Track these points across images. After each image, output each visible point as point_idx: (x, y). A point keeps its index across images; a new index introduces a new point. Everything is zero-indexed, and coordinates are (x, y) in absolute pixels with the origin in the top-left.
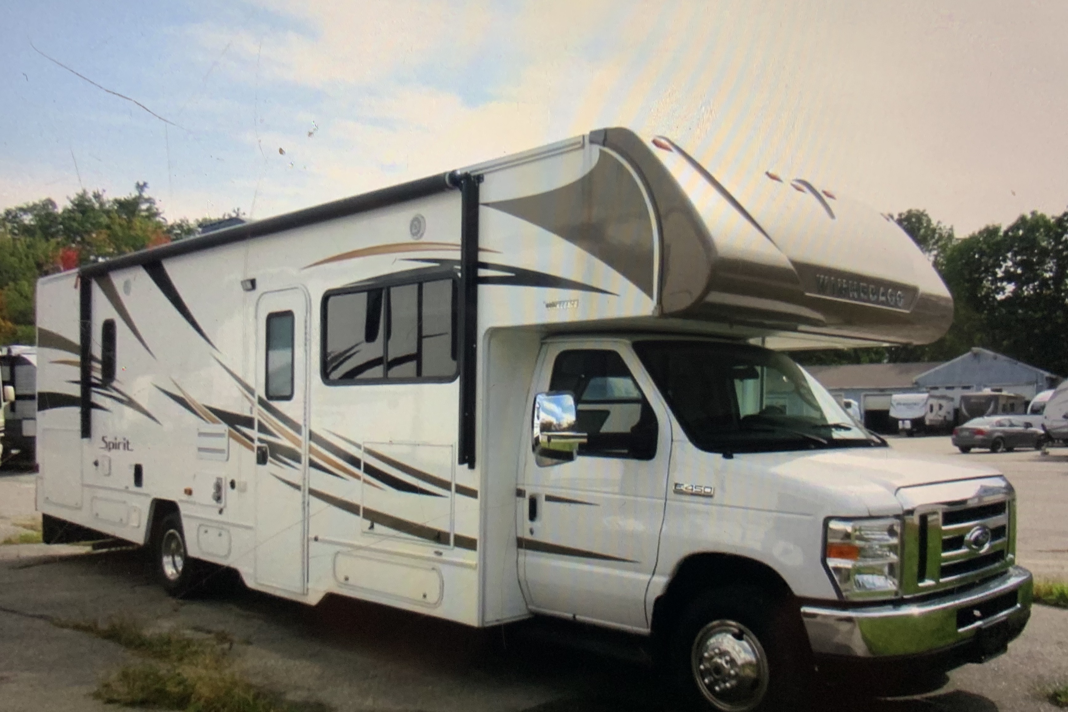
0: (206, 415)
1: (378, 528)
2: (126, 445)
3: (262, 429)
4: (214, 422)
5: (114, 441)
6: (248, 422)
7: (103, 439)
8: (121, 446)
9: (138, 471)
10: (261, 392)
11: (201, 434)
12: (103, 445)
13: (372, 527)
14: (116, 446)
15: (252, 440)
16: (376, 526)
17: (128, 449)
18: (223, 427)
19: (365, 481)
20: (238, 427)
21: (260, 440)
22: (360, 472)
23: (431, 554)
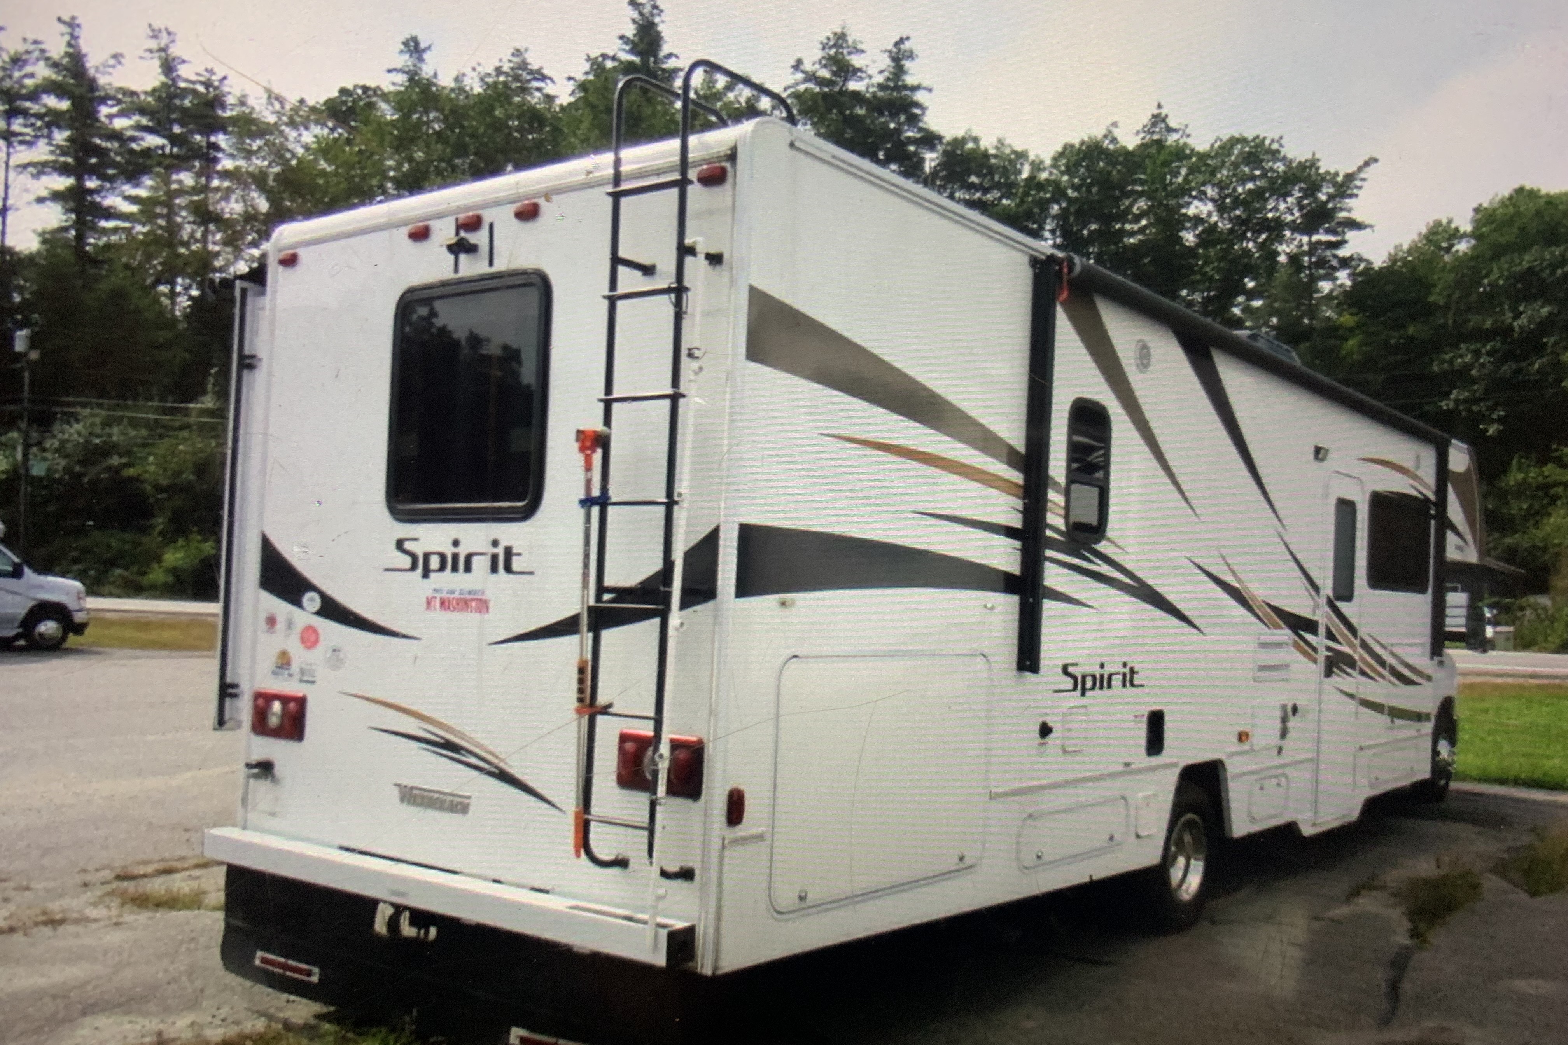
0: (1266, 615)
1: (1398, 722)
2: (1129, 678)
3: (1331, 636)
4: (1277, 627)
5: (1098, 672)
6: (1311, 626)
7: (1065, 670)
8: (1117, 681)
9: (1156, 721)
10: (1328, 589)
11: (1264, 645)
12: (1069, 683)
13: (1392, 722)
14: (1102, 682)
15: (1315, 649)
16: (1396, 720)
17: (1132, 685)
18: (1285, 634)
19: (1390, 682)
20: (1302, 633)
21: (1329, 649)
22: (1386, 673)
23: (1413, 733)
